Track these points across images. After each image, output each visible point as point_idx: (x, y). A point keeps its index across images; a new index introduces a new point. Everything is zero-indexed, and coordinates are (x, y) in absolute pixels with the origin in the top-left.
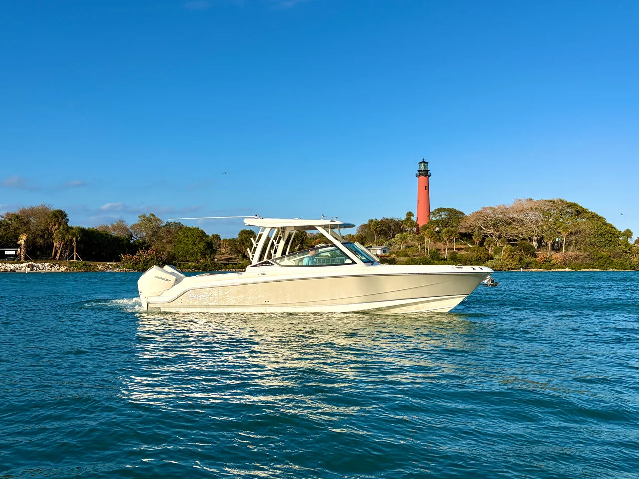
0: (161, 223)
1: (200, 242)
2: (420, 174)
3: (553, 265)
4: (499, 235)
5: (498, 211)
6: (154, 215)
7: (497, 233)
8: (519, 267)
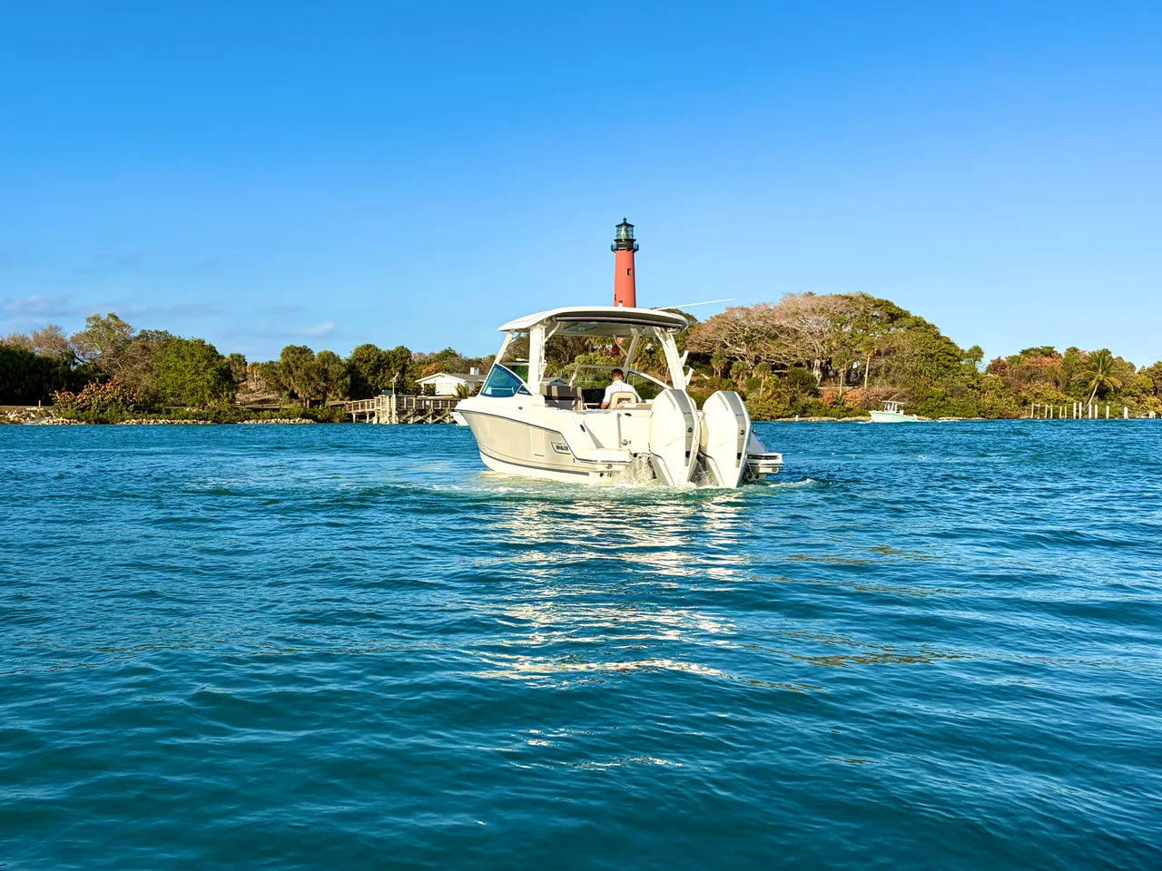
0: (130, 332)
1: (206, 368)
2: (618, 246)
3: (849, 410)
4: (756, 357)
5: (755, 315)
6: (116, 318)
7: (753, 354)
8: (790, 413)
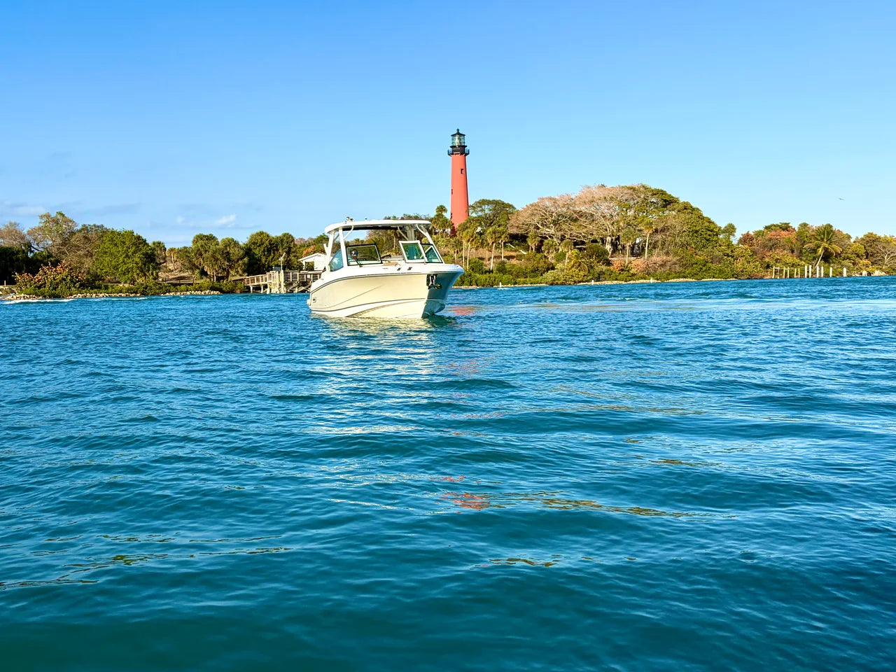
0: (75, 226)
2: (453, 151)
3: (633, 275)
4: (562, 236)
5: (560, 203)
6: (63, 215)
7: (559, 234)
8: (588, 278)
